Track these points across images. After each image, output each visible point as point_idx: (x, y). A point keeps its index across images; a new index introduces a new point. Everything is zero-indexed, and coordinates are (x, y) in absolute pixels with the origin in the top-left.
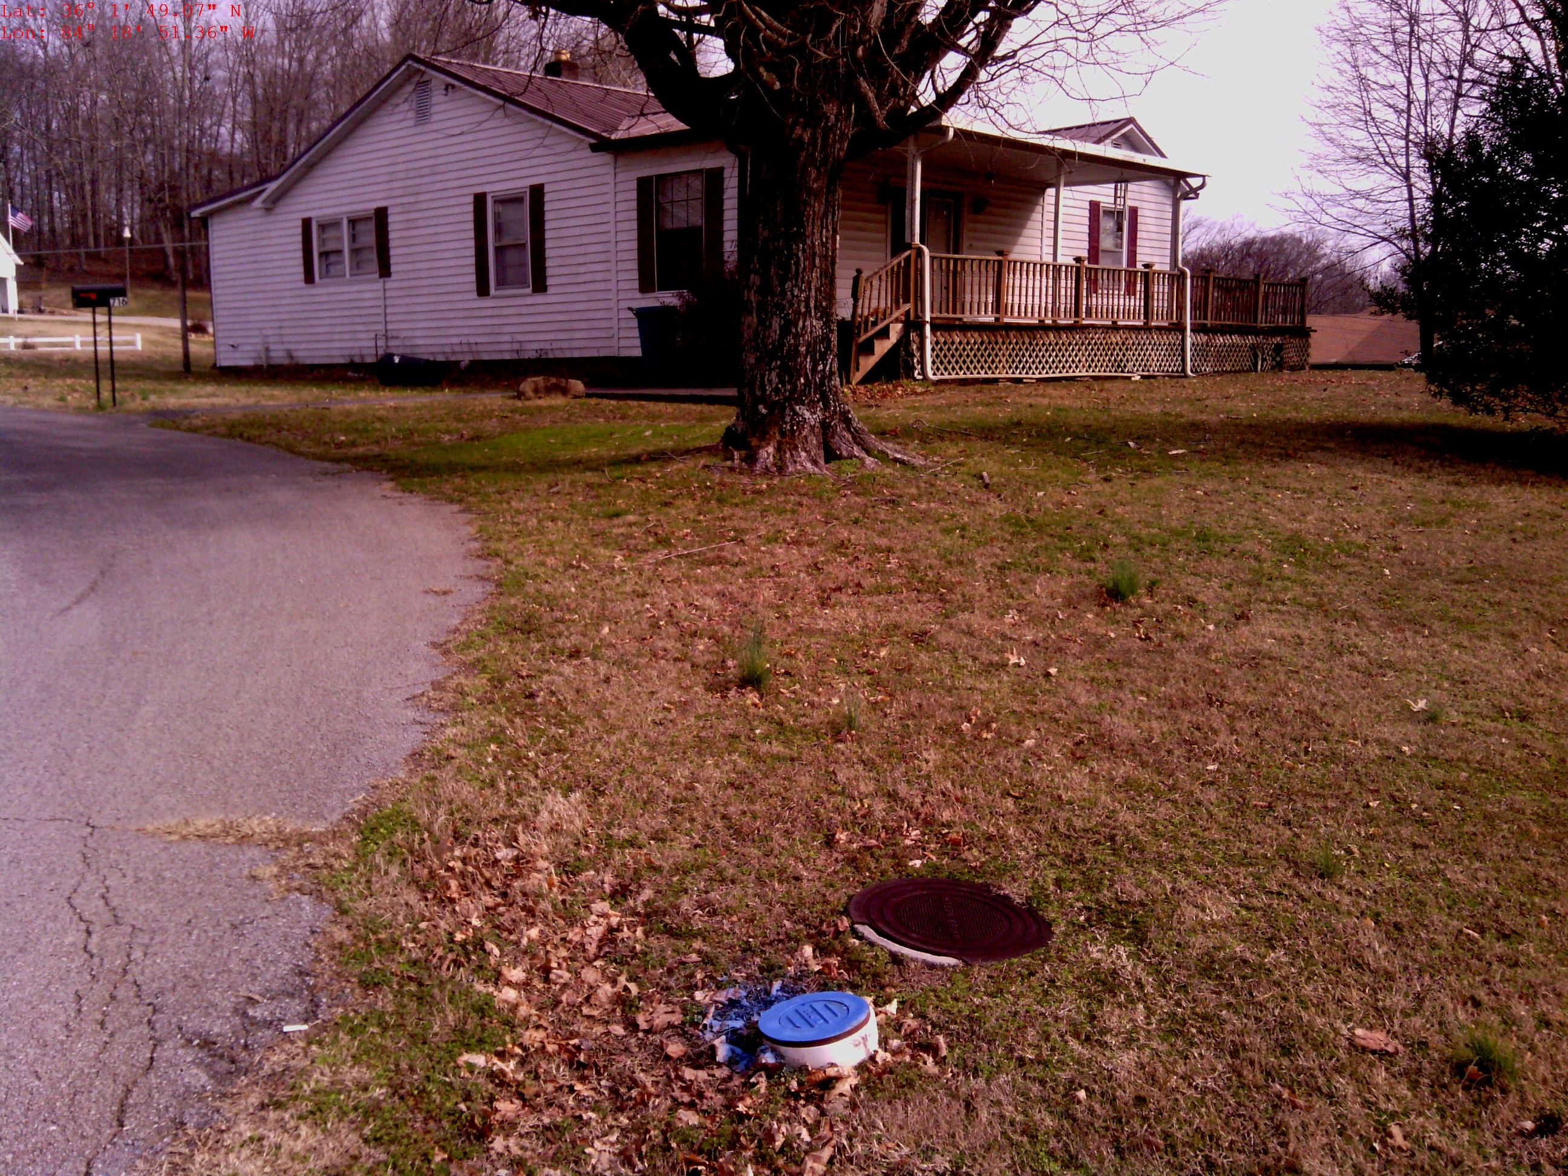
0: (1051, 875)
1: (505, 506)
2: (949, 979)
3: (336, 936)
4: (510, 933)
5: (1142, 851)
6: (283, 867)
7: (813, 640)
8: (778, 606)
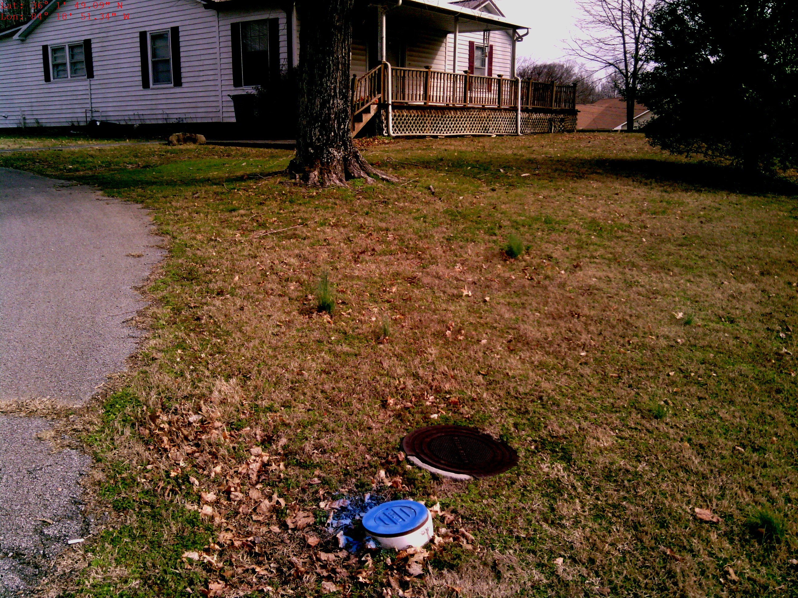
0: (511, 421)
1: (169, 205)
2: (467, 488)
3: (95, 476)
4: (204, 470)
5: (558, 406)
6: (57, 431)
7: (355, 282)
8: (331, 262)
